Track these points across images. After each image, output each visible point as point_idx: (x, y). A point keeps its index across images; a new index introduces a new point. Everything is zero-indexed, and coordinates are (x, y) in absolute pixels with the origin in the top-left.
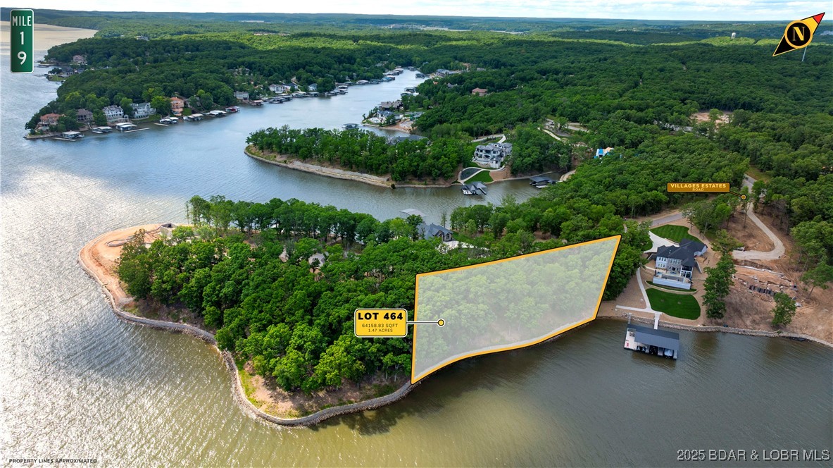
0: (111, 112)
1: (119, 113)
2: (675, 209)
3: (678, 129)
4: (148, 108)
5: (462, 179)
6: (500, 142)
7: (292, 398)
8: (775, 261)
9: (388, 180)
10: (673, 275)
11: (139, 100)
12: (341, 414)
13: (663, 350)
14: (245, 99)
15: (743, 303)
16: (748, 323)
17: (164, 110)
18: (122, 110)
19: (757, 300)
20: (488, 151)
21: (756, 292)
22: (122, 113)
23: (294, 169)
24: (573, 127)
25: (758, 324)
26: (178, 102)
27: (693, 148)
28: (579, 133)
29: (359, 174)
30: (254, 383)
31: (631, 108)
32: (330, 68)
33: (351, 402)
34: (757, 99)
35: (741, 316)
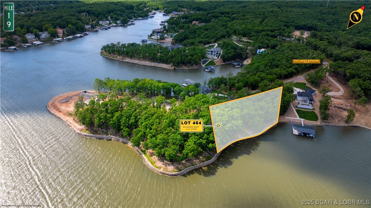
0: (29, 37)
1: (33, 37)
2: (298, 75)
3: (288, 39)
4: (46, 34)
5: (203, 64)
6: (215, 47)
7: (173, 164)
8: (342, 96)
9: (171, 66)
10: (305, 103)
11: (41, 30)
12: (194, 170)
13: (309, 134)
14: (89, 28)
15: (333, 113)
16: (337, 121)
17: (54, 35)
18: (34, 35)
19: (338, 112)
20: (212, 52)
21: (337, 109)
22: (34, 37)
23: (127, 62)
24: (245, 39)
25: (340, 121)
26: (60, 31)
27: (300, 48)
28: (247, 42)
29: (158, 64)
30: (153, 159)
31: (268, 30)
32: (124, 12)
33: (197, 164)
34: (314, 25)
35: (333, 119)
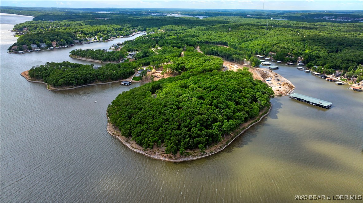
0: (33, 46)
4: (45, 45)
5: (121, 61)
7: (55, 88)
9: (101, 61)
10: (139, 74)
11: (42, 43)
13: (126, 84)
14: (78, 42)
17: (50, 45)
18: (37, 45)
20: (131, 54)
23: (80, 59)
26: (54, 43)
29: (95, 60)
32: (111, 32)
35: (148, 80)
